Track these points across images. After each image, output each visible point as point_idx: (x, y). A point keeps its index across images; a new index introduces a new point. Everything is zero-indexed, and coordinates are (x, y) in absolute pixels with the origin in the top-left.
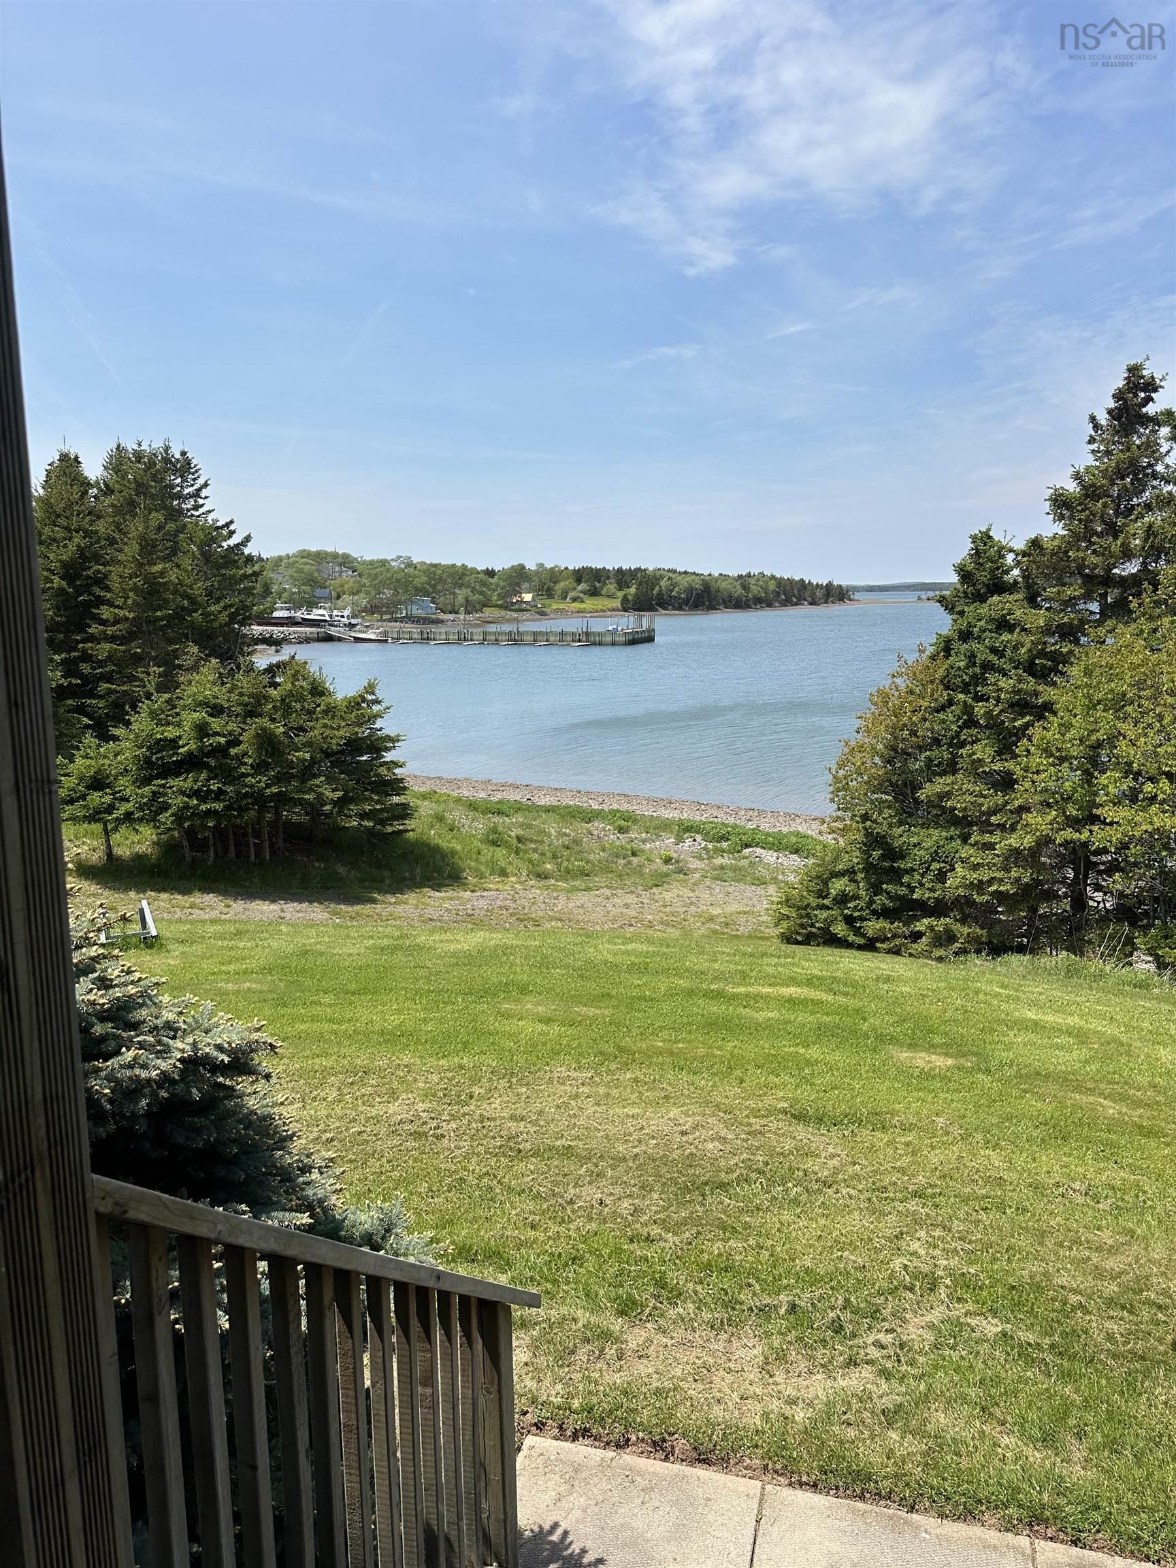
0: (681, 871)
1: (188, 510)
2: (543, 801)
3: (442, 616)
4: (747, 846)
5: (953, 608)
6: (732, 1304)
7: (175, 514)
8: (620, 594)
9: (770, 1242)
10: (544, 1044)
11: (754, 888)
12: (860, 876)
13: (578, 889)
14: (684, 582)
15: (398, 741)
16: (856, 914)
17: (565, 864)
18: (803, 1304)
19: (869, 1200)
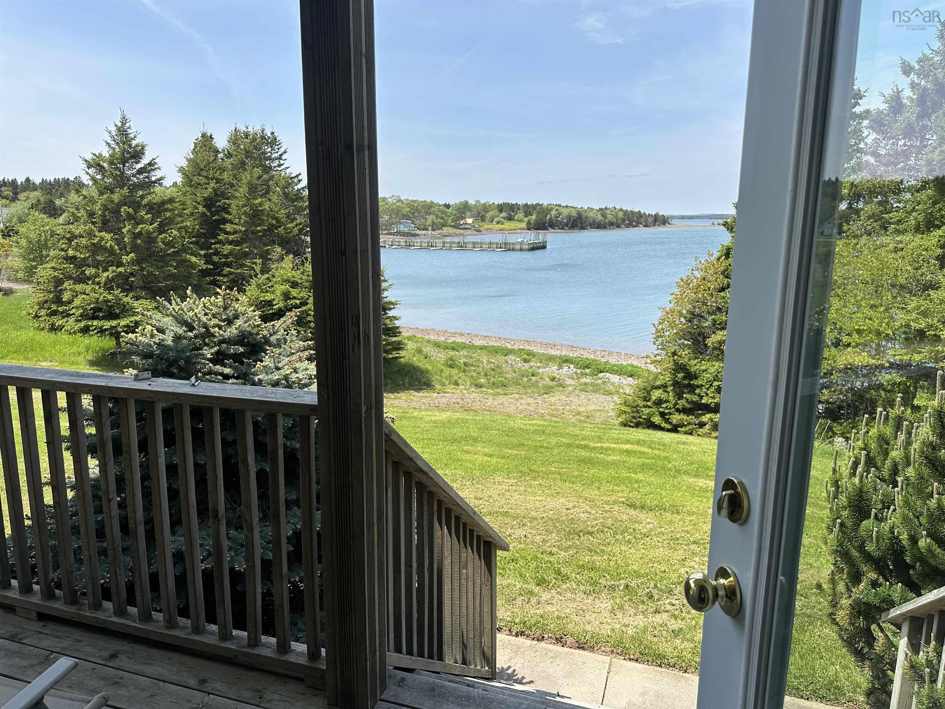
0: (561, 385)
1: (275, 167)
2: (478, 342)
3: (418, 232)
4: (601, 372)
5: (732, 229)
6: (596, 583)
7: (267, 169)
8: (526, 219)
9: (614, 559)
10: (489, 466)
11: (605, 396)
12: (670, 389)
13: (500, 394)
14: (565, 212)
15: (397, 304)
16: (667, 411)
17: (492, 379)
18: (632, 585)
19: (669, 543)
